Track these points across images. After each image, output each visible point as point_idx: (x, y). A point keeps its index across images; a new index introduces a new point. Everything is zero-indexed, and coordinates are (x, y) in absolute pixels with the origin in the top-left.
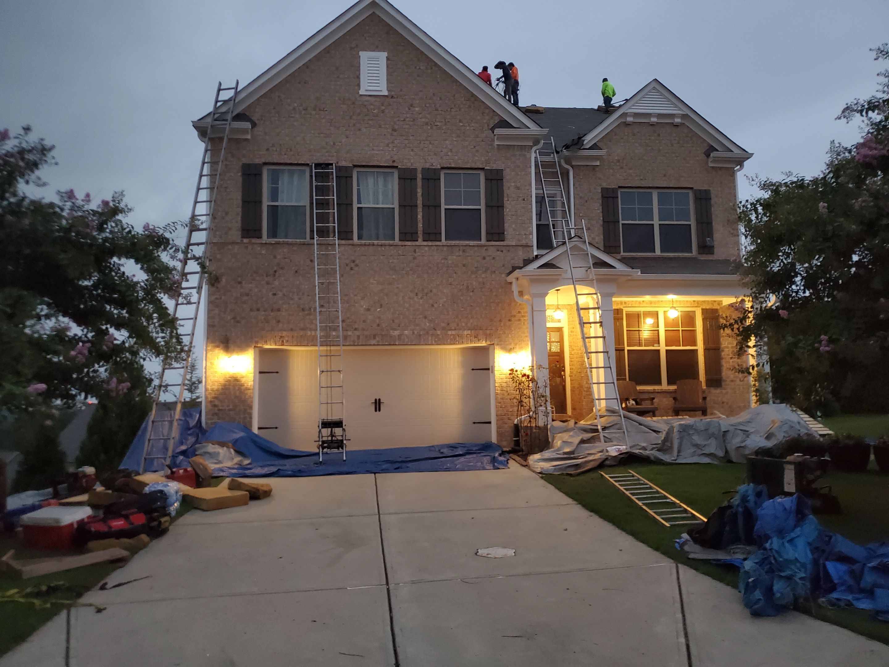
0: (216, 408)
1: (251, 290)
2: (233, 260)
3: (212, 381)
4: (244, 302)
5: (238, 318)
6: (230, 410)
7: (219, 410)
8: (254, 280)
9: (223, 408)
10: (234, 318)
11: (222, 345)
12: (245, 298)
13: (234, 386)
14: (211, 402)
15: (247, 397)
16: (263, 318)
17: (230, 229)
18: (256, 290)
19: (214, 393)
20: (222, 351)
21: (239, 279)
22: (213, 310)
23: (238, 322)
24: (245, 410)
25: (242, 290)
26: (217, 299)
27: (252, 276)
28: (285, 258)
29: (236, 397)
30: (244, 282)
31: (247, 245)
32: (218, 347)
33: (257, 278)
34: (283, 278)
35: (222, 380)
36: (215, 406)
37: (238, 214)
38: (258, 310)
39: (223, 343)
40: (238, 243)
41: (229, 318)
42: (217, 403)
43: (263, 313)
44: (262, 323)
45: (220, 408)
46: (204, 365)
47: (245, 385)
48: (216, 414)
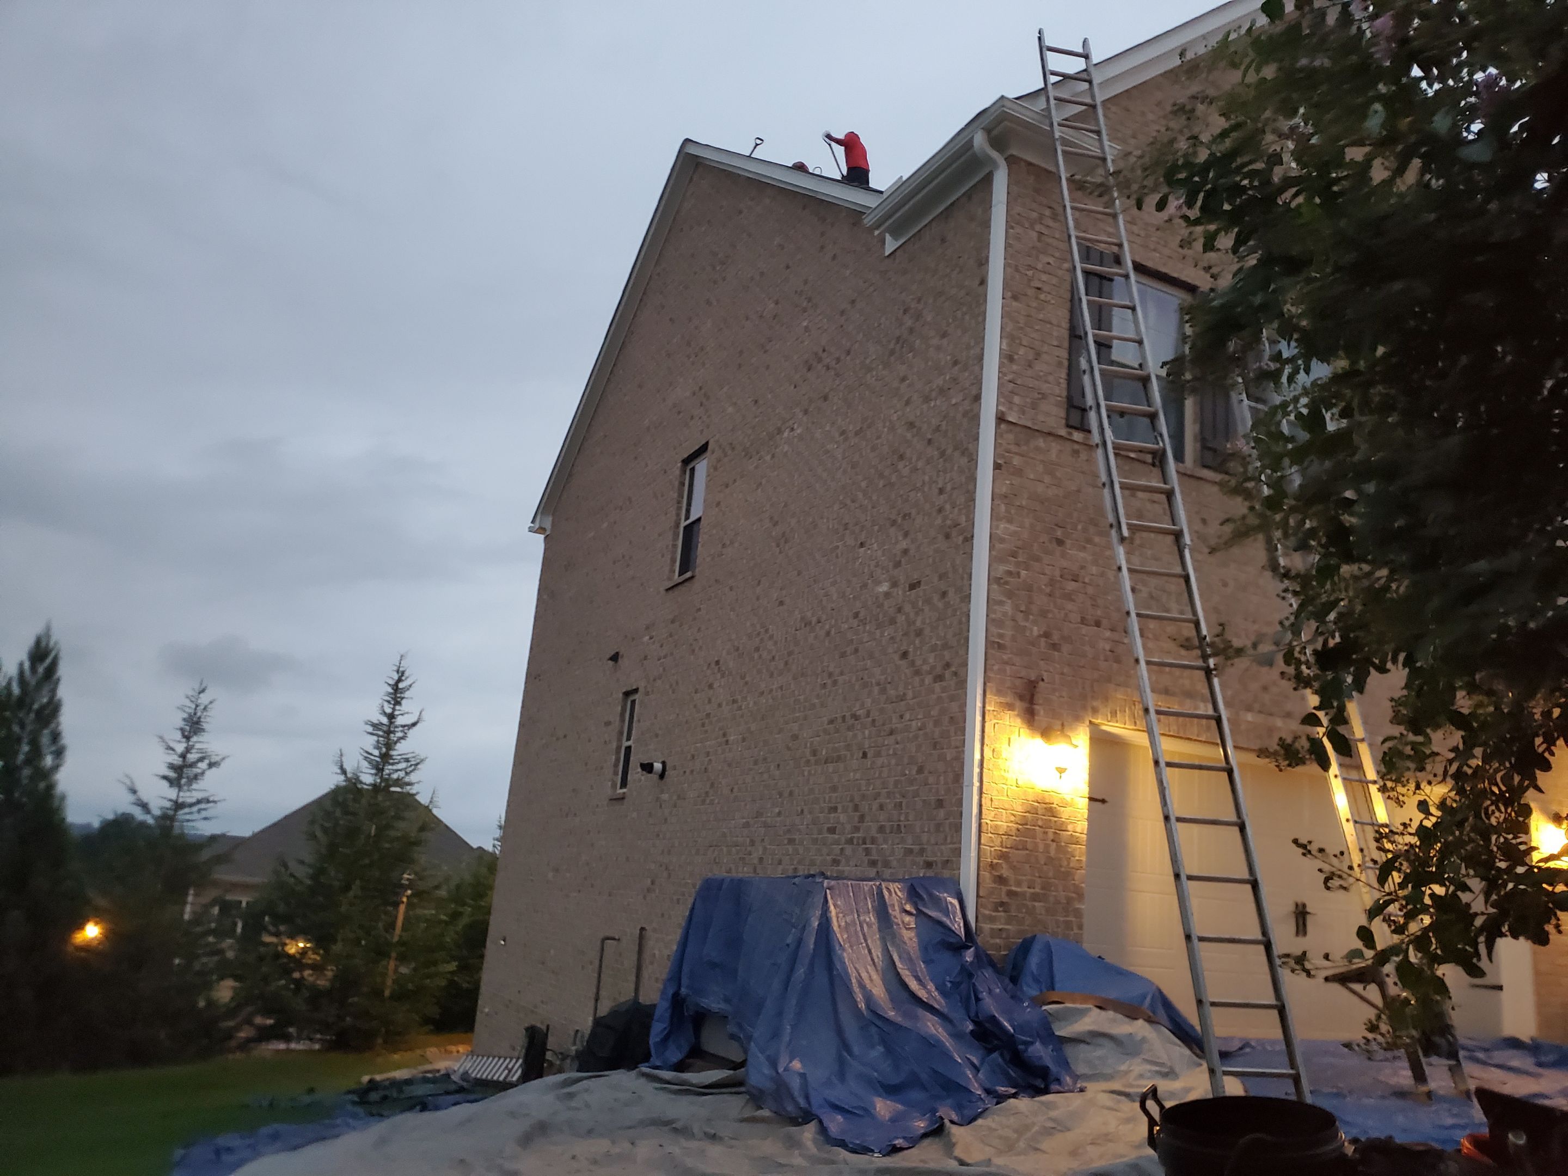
0: (1004, 889)
1: (1082, 567)
2: (1047, 479)
3: (996, 804)
4: (1069, 597)
5: (1056, 637)
6: (1035, 897)
7: (1011, 894)
8: (1089, 541)
9: (1019, 890)
10: (1047, 635)
11: (1018, 704)
12: (1071, 586)
13: (1046, 826)
14: (992, 866)
15: (1072, 865)
16: (1108, 647)
17: (1044, 396)
18: (1094, 570)
19: (998, 842)
20: (1018, 722)
21: (1059, 533)
22: (1001, 603)
23: (1055, 647)
24: (1069, 901)
25: (1065, 563)
26: (1010, 573)
27: (1085, 530)
28: (1154, 502)
29: (1050, 860)
30: (1068, 542)
31: (1076, 447)
32: (1010, 707)
33: (1097, 539)
34: (1149, 552)
35: (1019, 808)
36: (1001, 880)
37: (1060, 364)
38: (1098, 624)
39: (1021, 698)
40: (1061, 436)
41: (1036, 631)
42: (1005, 872)
43: (1108, 634)
44: (1106, 660)
45: (1013, 888)
46: (977, 756)
47: (1070, 827)
48: (1002, 904)
